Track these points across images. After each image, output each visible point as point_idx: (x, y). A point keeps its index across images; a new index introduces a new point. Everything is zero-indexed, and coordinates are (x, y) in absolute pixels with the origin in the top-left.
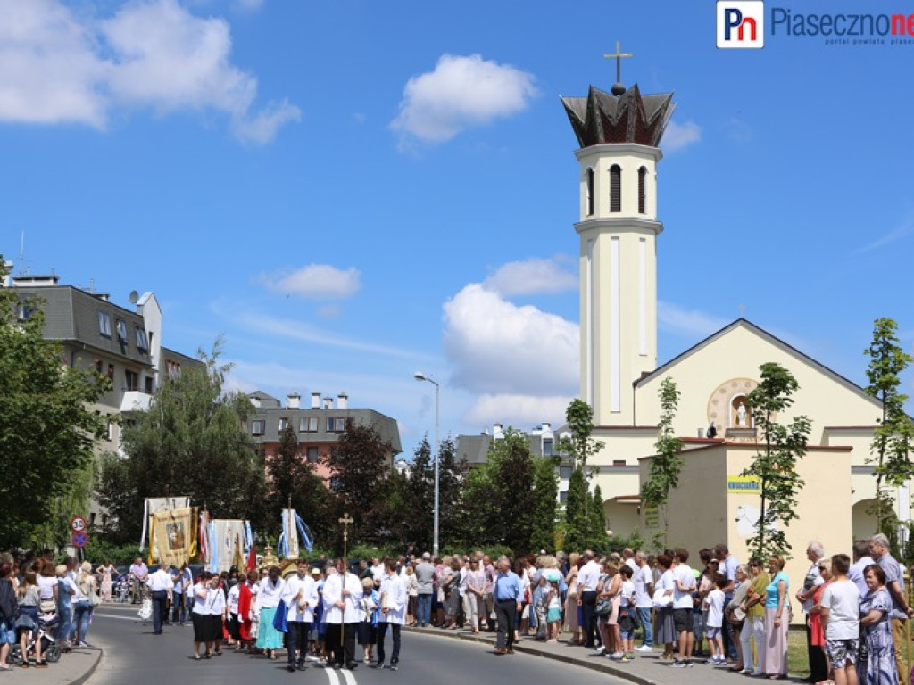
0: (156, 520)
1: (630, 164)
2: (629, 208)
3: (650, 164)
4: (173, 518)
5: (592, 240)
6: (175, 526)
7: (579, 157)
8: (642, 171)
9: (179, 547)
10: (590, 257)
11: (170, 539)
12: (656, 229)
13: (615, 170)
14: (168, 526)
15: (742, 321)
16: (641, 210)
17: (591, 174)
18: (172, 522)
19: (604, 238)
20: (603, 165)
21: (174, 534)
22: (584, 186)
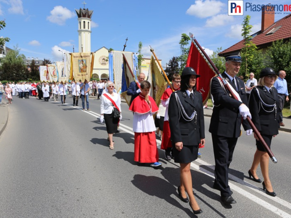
0: (73, 57)
1: (87, 21)
2: (86, 28)
3: (90, 21)
4: (81, 57)
5: (81, 33)
6: (82, 61)
7: (78, 20)
8: (88, 23)
9: (84, 72)
10: (80, 35)
11: (79, 67)
12: (91, 32)
13: (84, 22)
14: (78, 60)
15: (104, 47)
16: (88, 29)
17: (80, 22)
18: (81, 59)
19: (83, 33)
20: (82, 21)
21: (82, 65)
22: (79, 24)
